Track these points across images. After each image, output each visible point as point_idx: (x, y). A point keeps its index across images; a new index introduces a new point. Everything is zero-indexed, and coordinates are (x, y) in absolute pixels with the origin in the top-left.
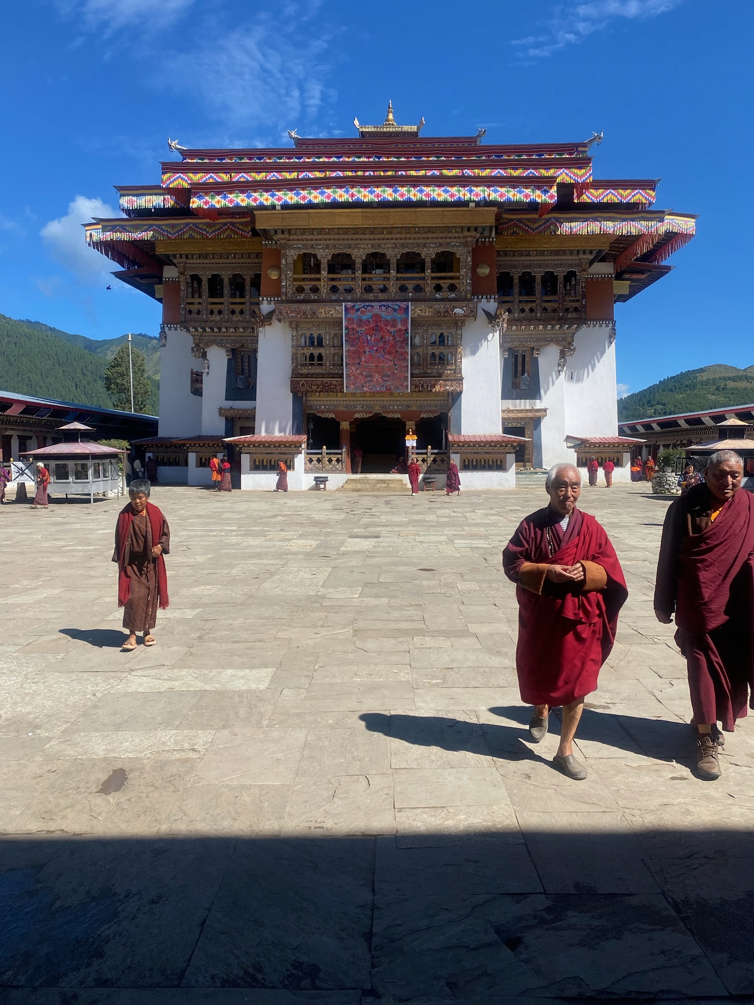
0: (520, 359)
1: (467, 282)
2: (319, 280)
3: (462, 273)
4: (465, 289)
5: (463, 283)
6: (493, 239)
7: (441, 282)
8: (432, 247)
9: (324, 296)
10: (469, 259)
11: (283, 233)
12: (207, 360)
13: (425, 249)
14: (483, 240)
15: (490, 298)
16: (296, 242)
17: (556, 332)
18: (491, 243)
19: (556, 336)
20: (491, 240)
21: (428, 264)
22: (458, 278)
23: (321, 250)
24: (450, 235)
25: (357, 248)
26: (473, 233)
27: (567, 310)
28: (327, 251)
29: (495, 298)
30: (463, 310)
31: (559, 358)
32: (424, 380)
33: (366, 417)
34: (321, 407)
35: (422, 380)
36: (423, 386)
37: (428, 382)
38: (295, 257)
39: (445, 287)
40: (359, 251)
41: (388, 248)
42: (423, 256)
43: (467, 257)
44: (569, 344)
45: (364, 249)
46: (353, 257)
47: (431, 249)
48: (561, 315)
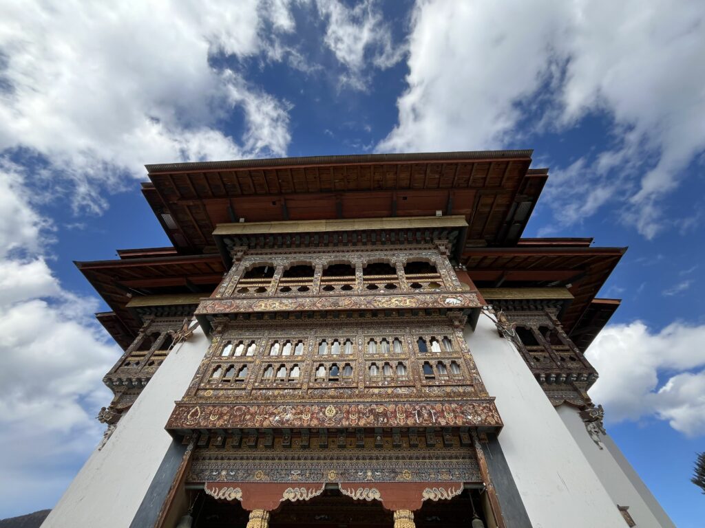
1: (451, 279)
3: (443, 273)
4: (451, 285)
5: (447, 280)
7: (418, 281)
10: (447, 262)
13: (394, 258)
17: (563, 387)
19: (564, 393)
21: (400, 267)
23: (279, 261)
25: (319, 258)
28: (285, 261)
29: (488, 309)
30: (459, 300)
32: (422, 401)
33: (307, 499)
34: (219, 473)
35: (417, 403)
36: (420, 414)
37: (428, 407)
38: (248, 266)
39: (425, 285)
40: (321, 260)
41: (353, 258)
42: (392, 262)
43: (444, 261)
44: (588, 402)
45: (326, 259)
46: (313, 264)
47: (401, 257)
48: (559, 363)
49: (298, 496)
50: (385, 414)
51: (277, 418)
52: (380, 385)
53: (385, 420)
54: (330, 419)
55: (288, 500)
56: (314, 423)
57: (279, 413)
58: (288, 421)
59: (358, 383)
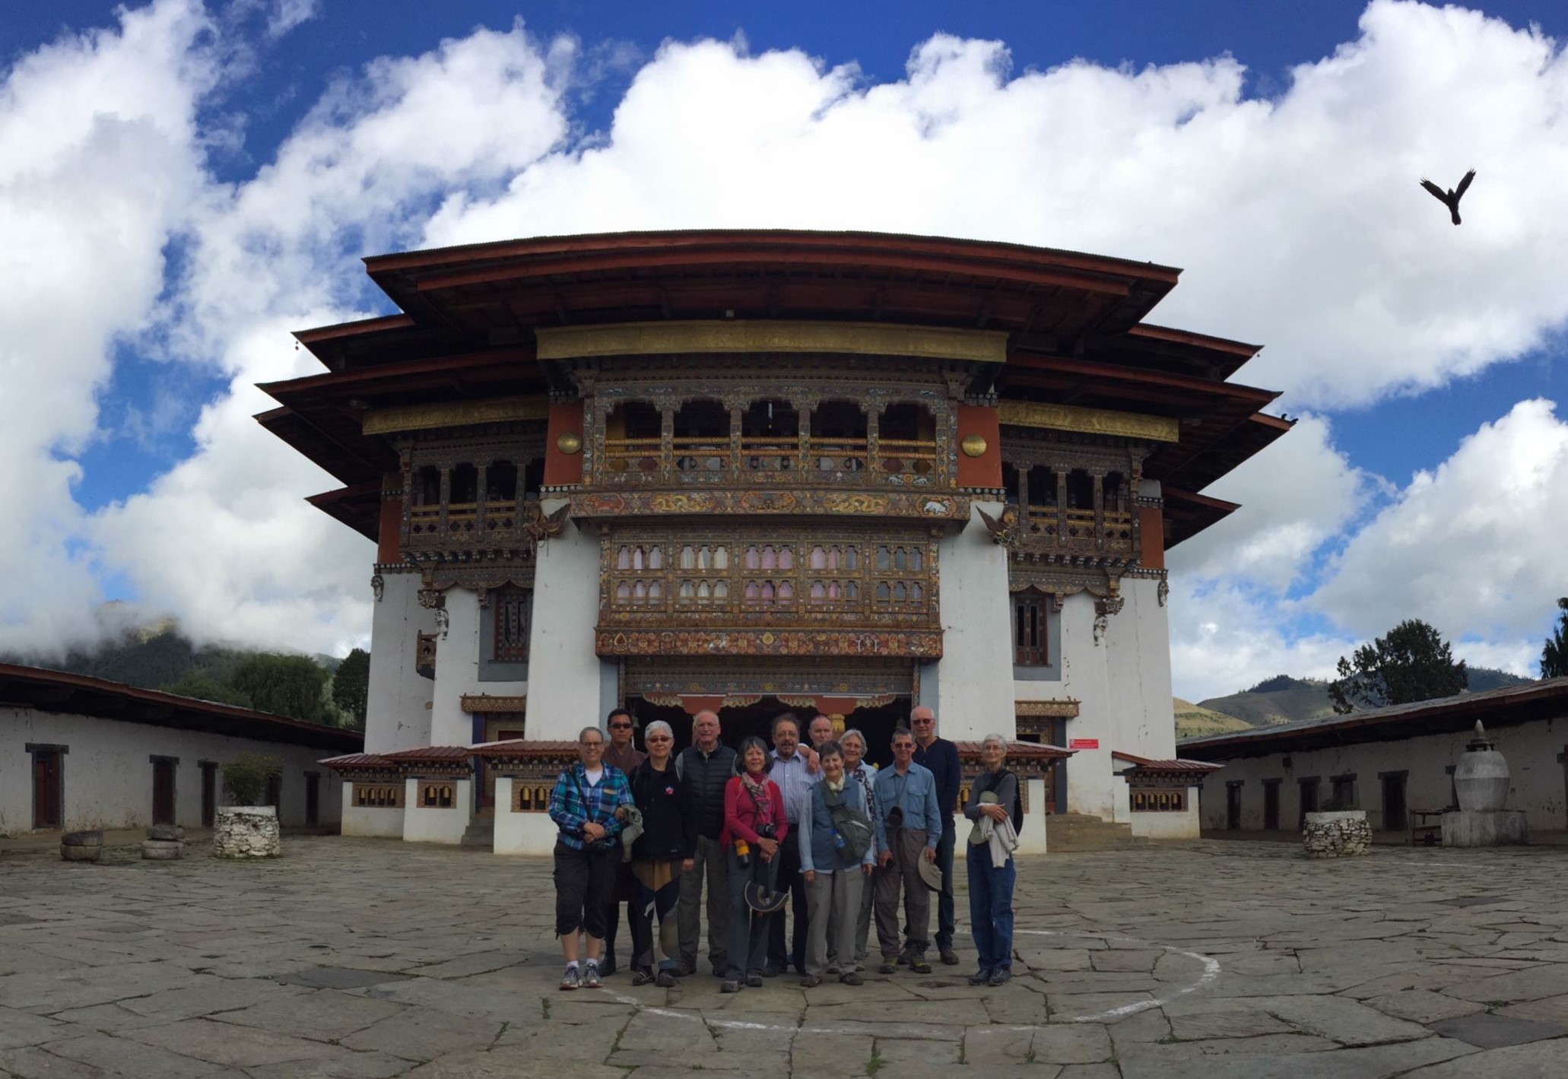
0: (1027, 614)
1: (948, 458)
2: (657, 447)
3: (940, 443)
4: (945, 470)
5: (942, 460)
6: (991, 395)
7: (898, 455)
8: (880, 395)
9: (667, 476)
10: (953, 419)
11: (589, 366)
12: (445, 611)
13: (867, 398)
14: (975, 395)
15: (990, 493)
16: (612, 383)
17: (1092, 571)
18: (988, 402)
19: (1090, 578)
20: (988, 396)
21: (873, 423)
22: (933, 450)
23: (662, 397)
24: (918, 376)
25: (734, 392)
26: (962, 375)
27: (1109, 534)
28: (673, 397)
30: (944, 505)
31: (1094, 616)
32: (866, 632)
33: (746, 706)
34: (654, 686)
35: (863, 632)
36: (863, 644)
37: (873, 637)
38: (610, 410)
39: (908, 465)
40: (737, 398)
41: (796, 393)
42: (863, 409)
43: (949, 416)
44: (1112, 592)
45: (746, 394)
46: (726, 407)
47: (878, 398)
48: (1100, 541)
49: (738, 704)
50: (826, 643)
51: (711, 645)
52: (825, 609)
53: (827, 648)
54: (768, 646)
55: (728, 707)
56: (752, 651)
57: (712, 640)
58: (723, 648)
59: (798, 607)
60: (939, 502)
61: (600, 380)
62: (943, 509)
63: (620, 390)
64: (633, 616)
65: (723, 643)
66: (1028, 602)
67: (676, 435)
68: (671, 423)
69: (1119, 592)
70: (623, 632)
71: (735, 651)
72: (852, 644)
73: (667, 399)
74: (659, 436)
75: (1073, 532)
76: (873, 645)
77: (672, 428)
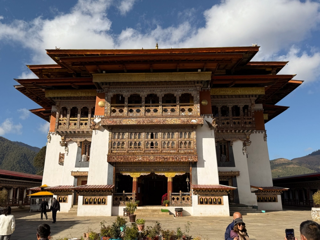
0: (223, 147)
2: (123, 106)
4: (196, 111)
5: (196, 108)
6: (209, 88)
7: (184, 107)
8: (180, 91)
9: (126, 114)
10: (198, 97)
11: (106, 84)
12: (68, 147)
13: (176, 92)
14: (204, 89)
15: (209, 116)
16: (113, 89)
17: (241, 134)
18: (208, 90)
19: (240, 135)
20: (208, 89)
21: (178, 99)
22: (193, 105)
23: (125, 93)
24: (188, 86)
25: (143, 92)
26: (200, 85)
27: (245, 123)
28: (128, 93)
29: (211, 116)
31: (243, 146)
33: (146, 175)
34: (123, 170)
35: (176, 155)
36: (176, 158)
37: (179, 157)
38: (112, 96)
39: (187, 110)
40: (144, 94)
41: (158, 92)
42: (175, 95)
43: (197, 96)
44: (248, 140)
45: (146, 92)
46: (141, 96)
47: (179, 92)
48: (243, 125)
49: (144, 174)
50: (167, 158)
51: (137, 159)
53: (167, 160)
54: (152, 160)
55: (142, 175)
56: (148, 160)
60: (195, 119)
61: (109, 88)
62: (196, 121)
63: (115, 91)
64: (117, 151)
65: (140, 159)
66: (223, 143)
67: (128, 103)
68: (127, 100)
69: (250, 139)
70: (115, 156)
71: (143, 161)
72: (173, 158)
73: (126, 94)
74: (124, 103)
75: (235, 123)
76: (179, 159)
77: (128, 101)
